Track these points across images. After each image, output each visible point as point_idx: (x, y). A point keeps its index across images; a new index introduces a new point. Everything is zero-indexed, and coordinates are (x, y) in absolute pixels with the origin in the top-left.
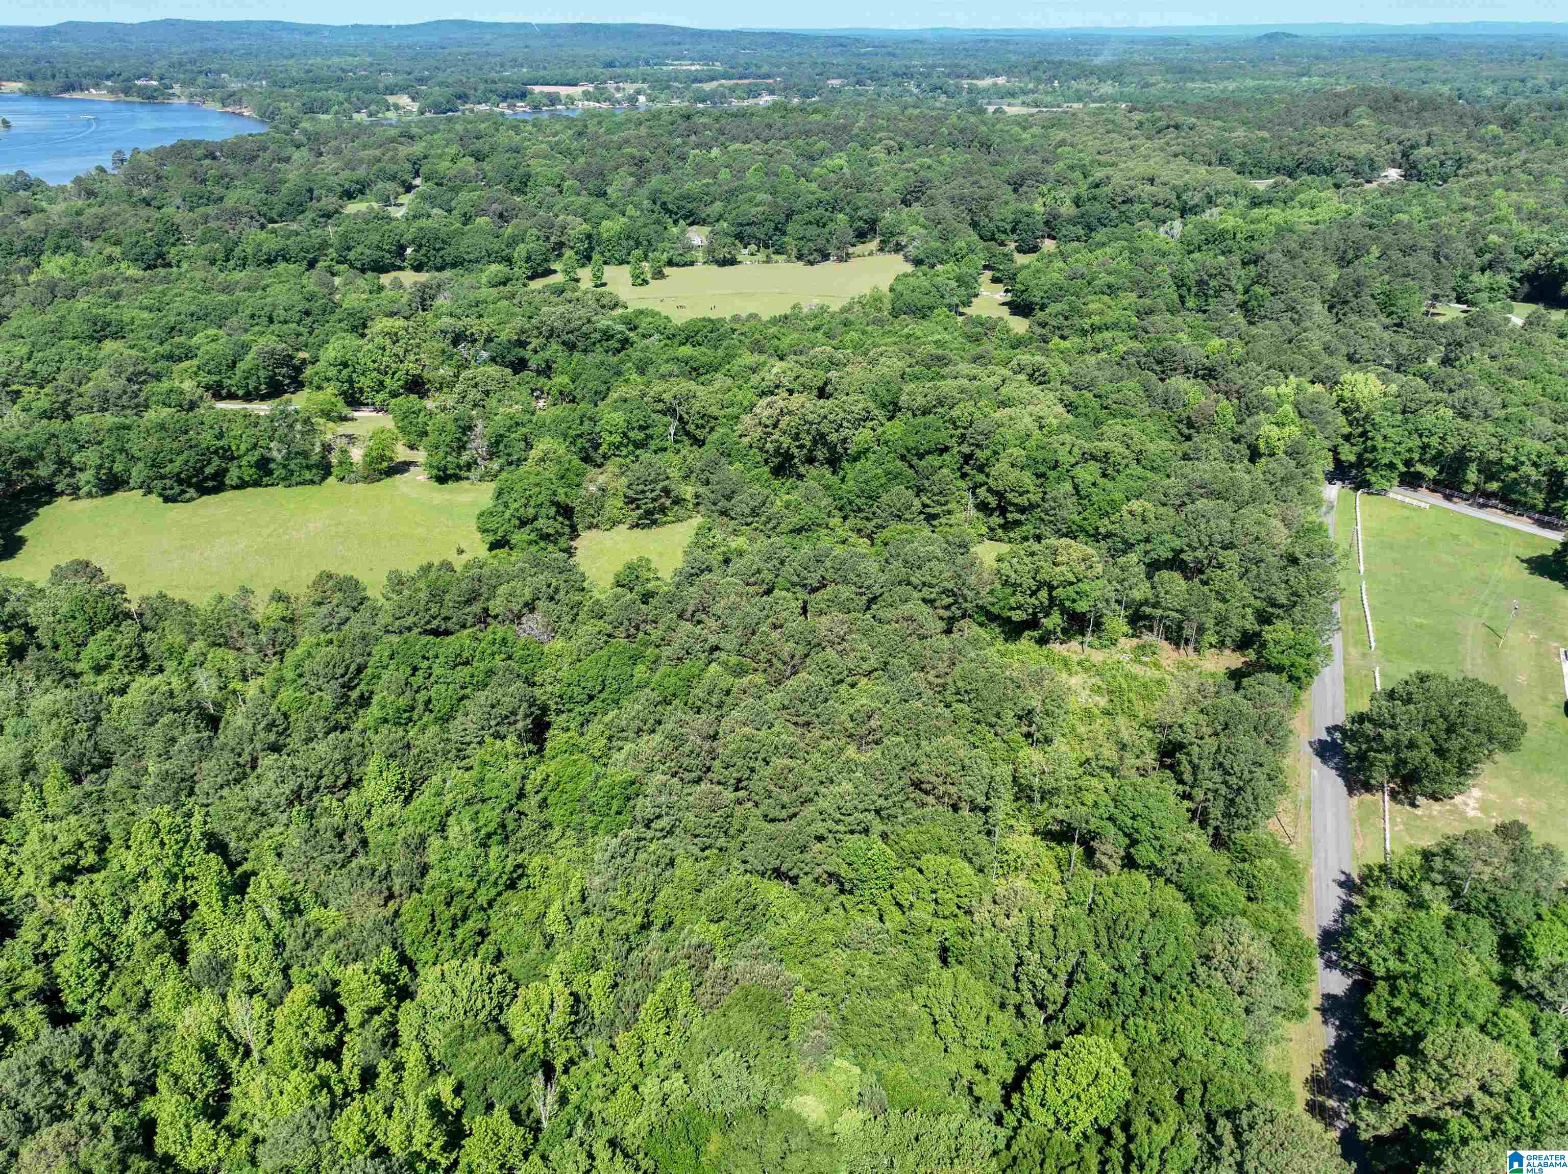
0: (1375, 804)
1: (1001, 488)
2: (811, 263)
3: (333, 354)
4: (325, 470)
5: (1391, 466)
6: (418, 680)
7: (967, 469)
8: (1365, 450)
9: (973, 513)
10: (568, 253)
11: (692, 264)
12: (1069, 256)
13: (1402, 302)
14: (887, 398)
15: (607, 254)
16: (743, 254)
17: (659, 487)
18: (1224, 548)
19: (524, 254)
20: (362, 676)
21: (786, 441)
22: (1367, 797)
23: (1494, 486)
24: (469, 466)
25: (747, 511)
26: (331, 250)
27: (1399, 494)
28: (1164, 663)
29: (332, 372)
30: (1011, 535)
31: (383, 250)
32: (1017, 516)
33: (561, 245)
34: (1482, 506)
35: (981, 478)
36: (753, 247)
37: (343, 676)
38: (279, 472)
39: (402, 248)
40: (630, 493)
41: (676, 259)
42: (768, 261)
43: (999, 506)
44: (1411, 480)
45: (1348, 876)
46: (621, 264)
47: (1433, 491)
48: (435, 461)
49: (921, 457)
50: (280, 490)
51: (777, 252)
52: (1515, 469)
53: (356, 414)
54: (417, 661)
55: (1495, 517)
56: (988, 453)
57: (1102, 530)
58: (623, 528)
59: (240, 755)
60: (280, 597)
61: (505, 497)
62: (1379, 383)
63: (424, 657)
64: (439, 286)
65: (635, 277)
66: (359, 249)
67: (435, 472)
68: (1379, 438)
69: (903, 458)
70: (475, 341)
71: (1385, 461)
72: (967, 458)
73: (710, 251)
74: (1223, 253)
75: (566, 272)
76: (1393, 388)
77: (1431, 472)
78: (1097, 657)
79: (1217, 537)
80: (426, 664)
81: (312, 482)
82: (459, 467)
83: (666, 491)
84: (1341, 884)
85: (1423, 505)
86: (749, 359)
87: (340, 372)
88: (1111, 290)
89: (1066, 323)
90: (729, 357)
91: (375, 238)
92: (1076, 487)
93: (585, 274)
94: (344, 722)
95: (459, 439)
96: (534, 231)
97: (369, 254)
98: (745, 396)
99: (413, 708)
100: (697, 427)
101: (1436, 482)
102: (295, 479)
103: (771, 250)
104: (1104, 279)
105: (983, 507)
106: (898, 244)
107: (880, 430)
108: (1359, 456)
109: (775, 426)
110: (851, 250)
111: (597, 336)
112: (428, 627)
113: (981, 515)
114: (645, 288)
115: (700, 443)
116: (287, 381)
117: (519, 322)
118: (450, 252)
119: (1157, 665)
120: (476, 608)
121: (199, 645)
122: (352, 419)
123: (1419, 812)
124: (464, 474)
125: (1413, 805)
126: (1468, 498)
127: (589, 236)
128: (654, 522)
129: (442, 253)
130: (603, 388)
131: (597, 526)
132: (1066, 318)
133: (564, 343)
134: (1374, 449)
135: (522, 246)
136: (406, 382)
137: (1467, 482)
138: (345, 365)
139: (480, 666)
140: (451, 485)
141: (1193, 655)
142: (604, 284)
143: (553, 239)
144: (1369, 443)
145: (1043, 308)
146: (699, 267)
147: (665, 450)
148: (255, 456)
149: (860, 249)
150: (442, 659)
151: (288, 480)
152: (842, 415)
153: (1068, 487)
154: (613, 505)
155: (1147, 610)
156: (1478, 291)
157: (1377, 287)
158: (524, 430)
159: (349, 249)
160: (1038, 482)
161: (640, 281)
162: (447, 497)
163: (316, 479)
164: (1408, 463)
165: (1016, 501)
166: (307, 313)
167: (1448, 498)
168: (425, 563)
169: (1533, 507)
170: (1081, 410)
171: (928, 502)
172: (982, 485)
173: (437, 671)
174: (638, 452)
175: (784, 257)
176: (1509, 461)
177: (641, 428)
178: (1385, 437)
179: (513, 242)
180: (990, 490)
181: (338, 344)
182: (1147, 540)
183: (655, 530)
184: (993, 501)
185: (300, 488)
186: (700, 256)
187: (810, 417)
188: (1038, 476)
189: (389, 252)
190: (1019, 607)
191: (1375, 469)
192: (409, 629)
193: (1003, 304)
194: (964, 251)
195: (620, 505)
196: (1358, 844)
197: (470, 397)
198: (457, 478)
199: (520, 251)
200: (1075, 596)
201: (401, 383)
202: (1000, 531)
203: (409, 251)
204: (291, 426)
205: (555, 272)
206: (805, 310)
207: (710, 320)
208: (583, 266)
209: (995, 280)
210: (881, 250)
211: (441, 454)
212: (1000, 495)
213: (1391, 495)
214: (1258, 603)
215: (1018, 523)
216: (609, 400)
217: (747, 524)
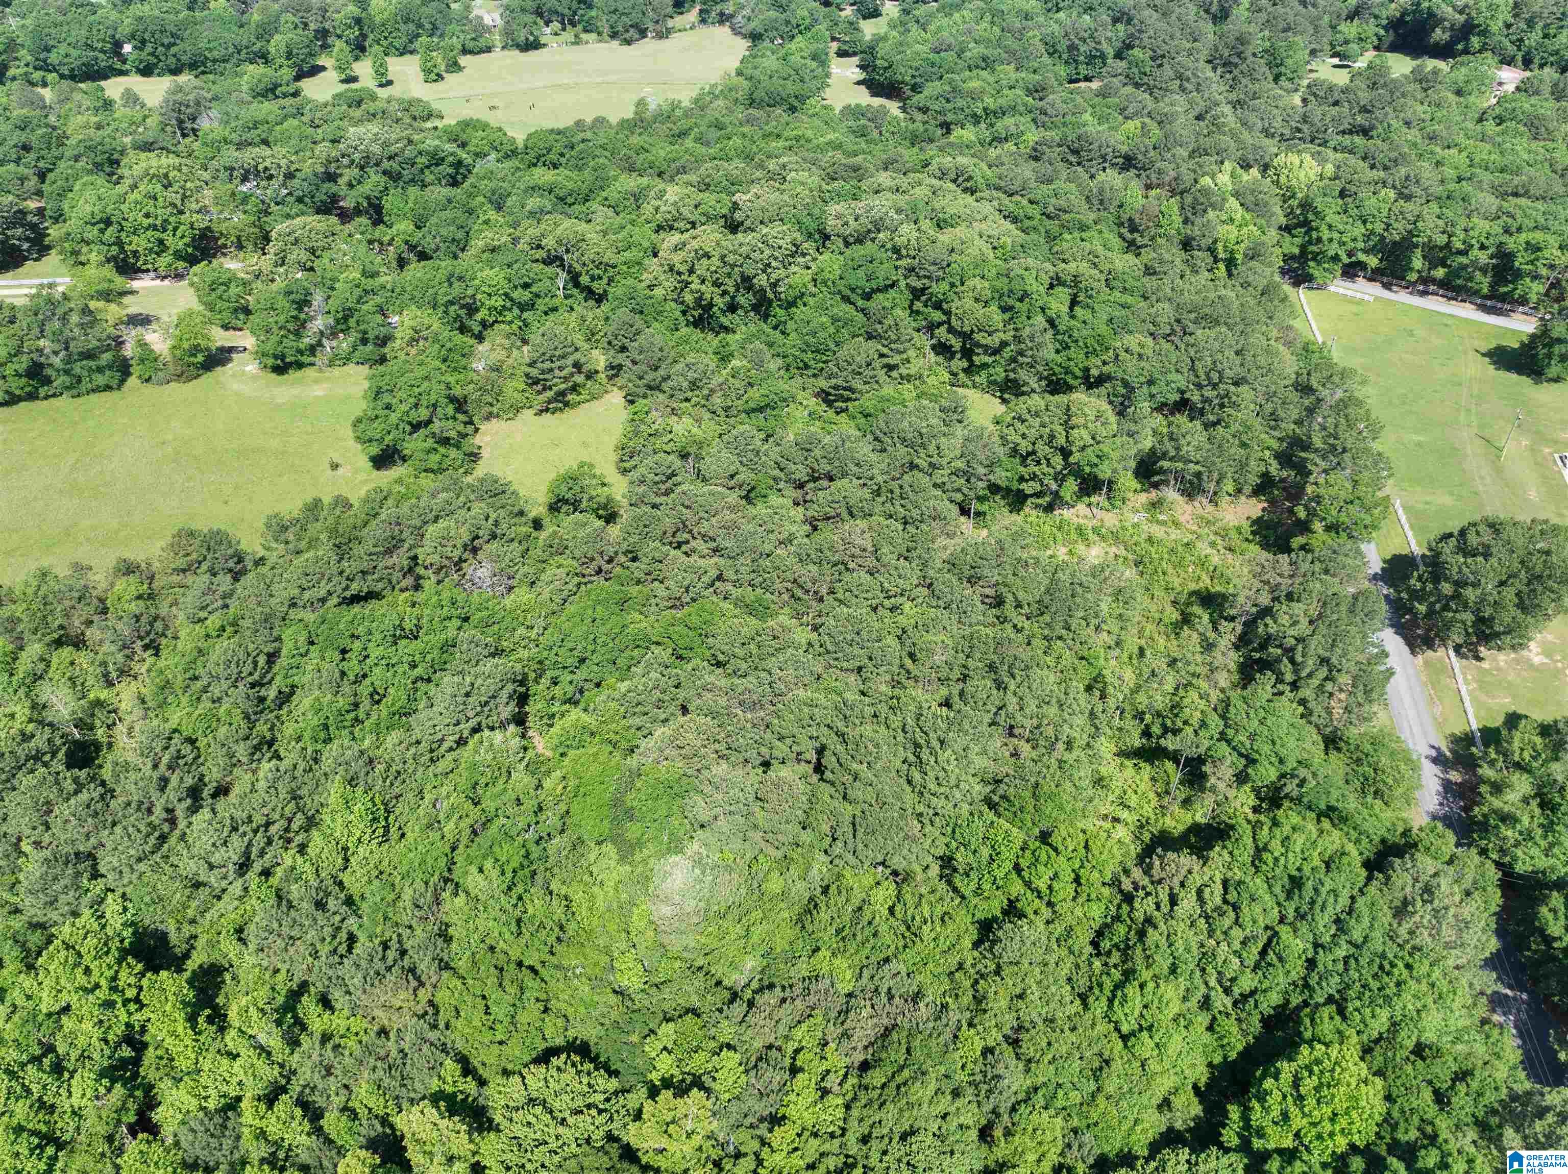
0: (1440, 660)
1: (967, 329)
2: (628, 42)
3: (88, 209)
4: (124, 369)
5: (1336, 258)
6: (353, 666)
7: (918, 305)
8: (1310, 243)
9: (932, 357)
10: (339, 45)
11: (488, 50)
12: (928, 23)
13: (1289, 62)
14: (813, 226)
15: (385, 43)
16: (546, 33)
17: (570, 361)
18: (1236, 384)
19: (283, 48)
20: (276, 669)
21: (708, 290)
22: (1430, 653)
23: (1440, 273)
24: (312, 350)
25: (685, 384)
26: (23, 52)
27: (1340, 287)
28: (1182, 519)
29: (92, 233)
30: (977, 379)
31: (94, 49)
32: (988, 359)
33: (323, 34)
34: (1424, 293)
35: (937, 316)
36: (556, 25)
37: (251, 674)
38: (60, 381)
39: (118, 45)
40: (534, 372)
41: (470, 45)
42: (577, 42)
43: (963, 348)
44: (1351, 271)
45: (1438, 749)
46: (402, 54)
47: (1370, 280)
48: (269, 347)
49: (867, 297)
50: (64, 402)
51: (586, 31)
52: (1464, 253)
53: (136, 284)
54: (346, 642)
55: (1436, 304)
56: (945, 286)
57: (1095, 372)
58: (528, 414)
59: (150, 811)
60: (128, 569)
61: (387, 398)
62: (1314, 163)
63: (353, 636)
64: (198, 104)
65: (427, 71)
66: (63, 49)
67: (270, 362)
68: (1324, 228)
69: (846, 299)
70: (270, 177)
71: (1331, 253)
72: (917, 293)
73: (508, 33)
74: (1085, 11)
75: (340, 69)
76: (1330, 169)
77: (1373, 261)
78: (1111, 520)
79: (1228, 373)
80: (357, 645)
81: (108, 388)
82: (301, 352)
83: (577, 366)
84: (1435, 761)
85: (1366, 297)
86: (629, 183)
87: (102, 231)
88: (986, 63)
89: (949, 106)
90: (602, 183)
91: (79, 34)
92: (1051, 323)
93: (364, 69)
94: (268, 736)
95: (296, 318)
96: (289, 17)
97: (77, 57)
98: (644, 235)
99: (356, 705)
100: (593, 278)
101: (1376, 271)
102: (85, 385)
103: (580, 27)
104: (974, 51)
105: (942, 349)
106: (722, 14)
107: (814, 266)
108: (1303, 248)
109: (691, 271)
110: (670, 23)
111: (422, 160)
112: (348, 594)
113: (941, 359)
114: (440, 85)
115: (600, 299)
116: (26, 246)
117: (323, 149)
118: (184, 49)
119: (1176, 524)
120: (400, 559)
121: (34, 649)
122: (132, 292)
123: (1485, 665)
124: (306, 359)
125: (1478, 658)
126: (1409, 286)
127: (358, 21)
128: (567, 404)
129: (173, 50)
130: (460, 235)
131: (498, 416)
132: (948, 101)
133: (385, 173)
134: (1319, 240)
135: (277, 37)
136: (193, 239)
137: (1412, 269)
138: (108, 222)
139: (431, 640)
140: (293, 375)
141: (1210, 508)
142: (390, 83)
143: (312, 26)
144: (1314, 235)
145: (916, 88)
146: (497, 53)
147: (555, 309)
148: (22, 363)
149: (678, 21)
150: (378, 636)
151: (75, 387)
152: (767, 252)
153: (1039, 320)
154: (514, 388)
155: (1165, 464)
156: (1347, 42)
157: (1258, 43)
158: (378, 299)
159: (48, 49)
160: (1007, 316)
161: (433, 76)
162: (295, 391)
163: (114, 383)
164: (1350, 254)
165: (983, 342)
166: (26, 148)
167: (1387, 286)
168: (309, 500)
169: (1477, 293)
170: (1027, 223)
171: (885, 351)
172: (940, 324)
173: (375, 652)
174: (525, 315)
175: (593, 36)
176: (1459, 245)
177: (526, 286)
178: (1330, 227)
179: (266, 31)
180: (951, 330)
181: (91, 195)
182: (1151, 382)
183: (568, 414)
184: (956, 343)
185: (94, 397)
186: (497, 39)
187: (731, 259)
188: (1005, 309)
189: (102, 51)
190: (1034, 477)
191: (1319, 263)
192: (323, 600)
193: (859, 83)
194: (807, 21)
195: (522, 386)
196: (1438, 710)
197: (291, 258)
198: (300, 366)
199: (277, 44)
200: (1095, 460)
201: (187, 240)
202: (962, 375)
203: (127, 48)
204: (64, 318)
205: (323, 68)
206: (652, 106)
207: (559, 132)
208: (357, 59)
209: (842, 54)
210: (703, 21)
211: (274, 339)
212: (966, 336)
213: (1332, 288)
214: (1275, 445)
215: (985, 366)
216: (471, 252)
217: (687, 400)
